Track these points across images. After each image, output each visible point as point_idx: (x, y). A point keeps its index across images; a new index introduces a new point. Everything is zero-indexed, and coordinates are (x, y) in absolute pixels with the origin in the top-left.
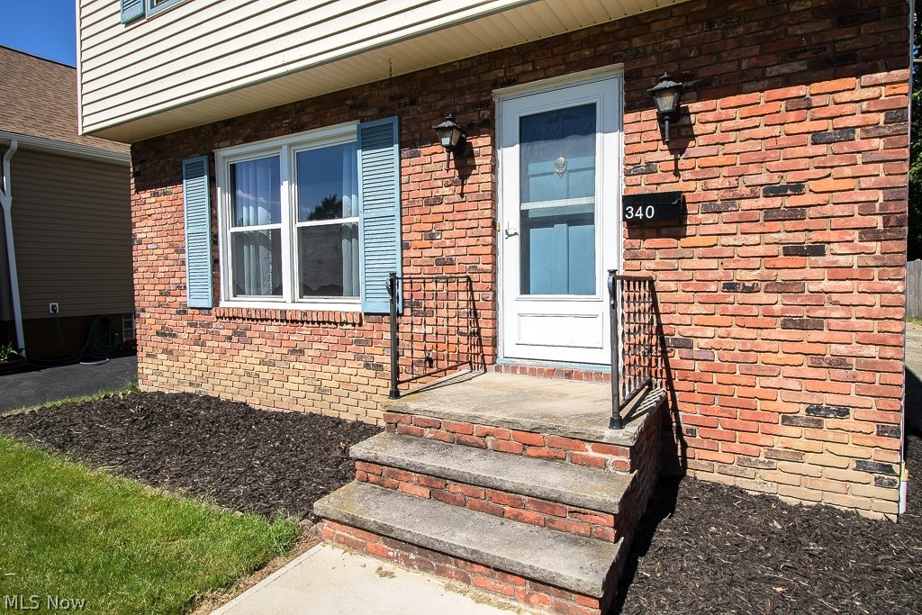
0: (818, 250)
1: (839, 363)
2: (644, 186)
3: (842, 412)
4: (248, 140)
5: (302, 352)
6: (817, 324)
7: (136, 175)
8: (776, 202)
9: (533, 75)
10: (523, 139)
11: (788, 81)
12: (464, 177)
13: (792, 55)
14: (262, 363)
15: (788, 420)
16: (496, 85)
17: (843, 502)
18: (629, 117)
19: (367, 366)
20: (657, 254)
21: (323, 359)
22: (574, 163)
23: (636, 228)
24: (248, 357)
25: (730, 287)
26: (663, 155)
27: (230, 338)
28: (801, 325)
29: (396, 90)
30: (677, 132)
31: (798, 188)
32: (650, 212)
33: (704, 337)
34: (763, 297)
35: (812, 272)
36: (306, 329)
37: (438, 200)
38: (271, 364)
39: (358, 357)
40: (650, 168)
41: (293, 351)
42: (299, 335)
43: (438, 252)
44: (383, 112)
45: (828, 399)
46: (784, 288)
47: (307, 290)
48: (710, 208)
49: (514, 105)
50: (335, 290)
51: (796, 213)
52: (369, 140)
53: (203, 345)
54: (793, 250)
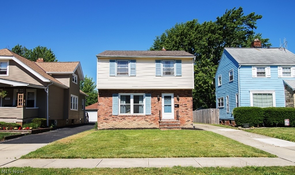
0: (188, 109)
1: (189, 117)
2: (176, 103)
3: (190, 121)
4: (126, 93)
5: (135, 120)
6: (188, 114)
7: (99, 94)
8: (185, 105)
9: (166, 92)
10: (164, 98)
11: (186, 97)
12: (159, 101)
13: (186, 95)
14: (128, 122)
15: (186, 122)
16: (162, 93)
17: (190, 127)
18: (174, 98)
19: (146, 121)
20: (177, 109)
21: (139, 121)
22: (169, 100)
23: (175, 107)
24: (124, 122)
25: (182, 112)
26: (177, 101)
27: (121, 119)
28: (187, 114)
29: (151, 91)
30: (178, 99)
31: (186, 105)
32: (177, 106)
33: (181, 116)
34: (184, 112)
35: (187, 110)
36: (136, 117)
37: (156, 103)
38: (129, 122)
39: (145, 120)
40: (176, 102)
41: (134, 120)
42: (135, 118)
43: (156, 108)
44: (148, 93)
45: (189, 120)
46: (186, 112)
47: (134, 112)
48: (181, 106)
49: (164, 95)
50: (138, 112)
51: (186, 106)
52: (146, 96)
53: (115, 120)
54: (186, 109)
